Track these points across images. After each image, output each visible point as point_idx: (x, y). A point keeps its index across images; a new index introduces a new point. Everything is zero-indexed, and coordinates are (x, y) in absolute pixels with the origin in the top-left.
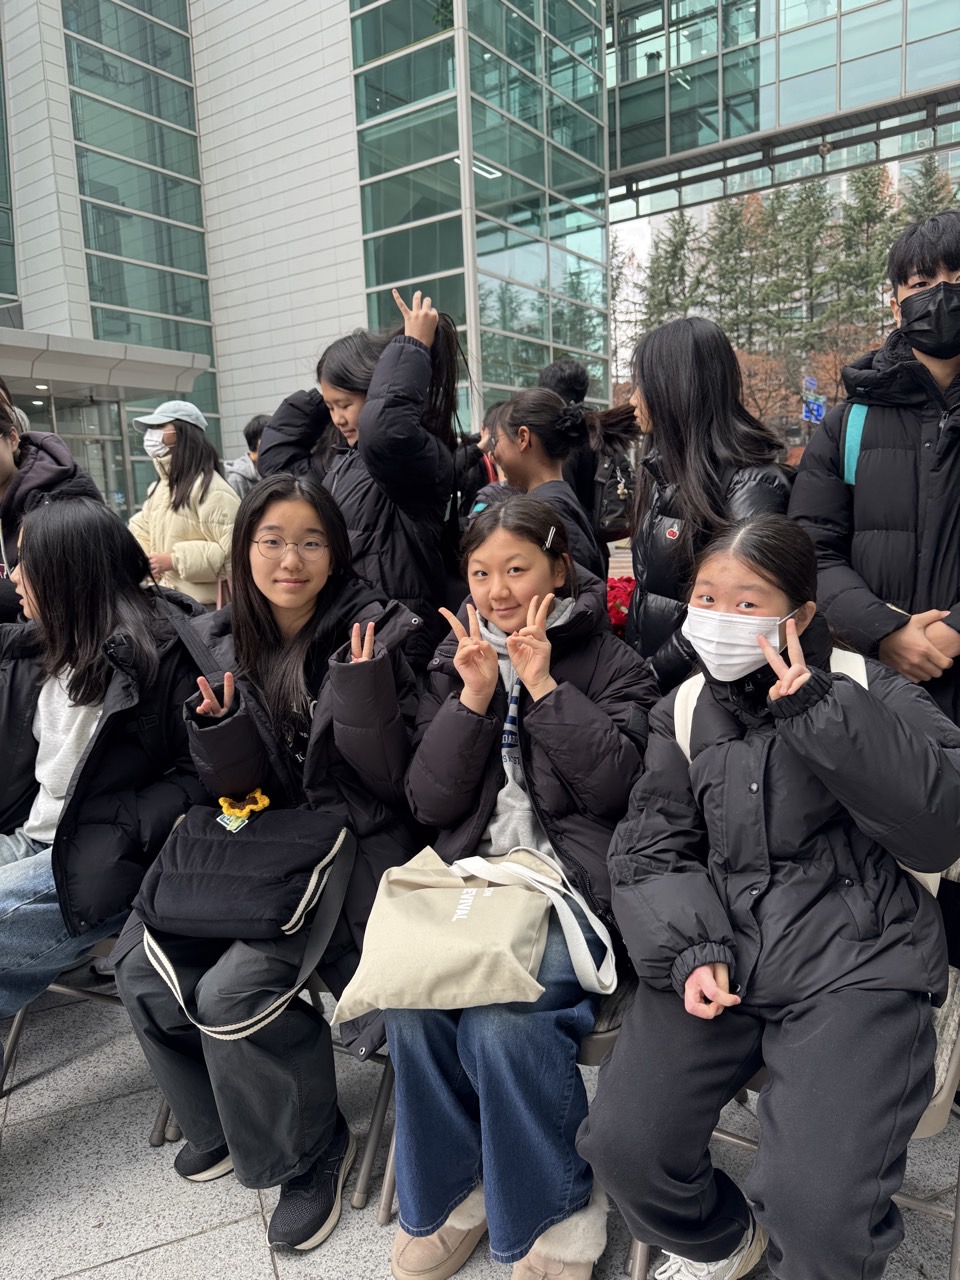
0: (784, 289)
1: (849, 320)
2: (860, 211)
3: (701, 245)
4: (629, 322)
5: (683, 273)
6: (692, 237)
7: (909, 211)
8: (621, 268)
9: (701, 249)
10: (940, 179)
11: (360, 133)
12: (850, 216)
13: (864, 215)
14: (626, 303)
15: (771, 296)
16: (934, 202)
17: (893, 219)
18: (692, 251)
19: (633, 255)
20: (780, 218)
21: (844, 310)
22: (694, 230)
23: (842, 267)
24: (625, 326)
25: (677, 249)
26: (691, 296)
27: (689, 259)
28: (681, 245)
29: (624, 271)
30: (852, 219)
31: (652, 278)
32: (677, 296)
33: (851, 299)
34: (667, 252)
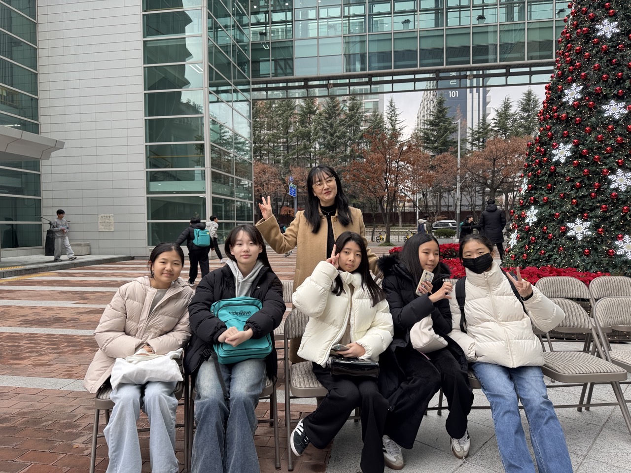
0: (275, 137)
1: (304, 154)
2: (307, 109)
7: (326, 113)
10: (336, 101)
11: (144, 42)
12: (303, 110)
13: (308, 111)
15: (272, 140)
16: (335, 110)
17: (320, 114)
20: (274, 106)
21: (302, 150)
23: (301, 131)
30: (304, 112)
33: (305, 145)
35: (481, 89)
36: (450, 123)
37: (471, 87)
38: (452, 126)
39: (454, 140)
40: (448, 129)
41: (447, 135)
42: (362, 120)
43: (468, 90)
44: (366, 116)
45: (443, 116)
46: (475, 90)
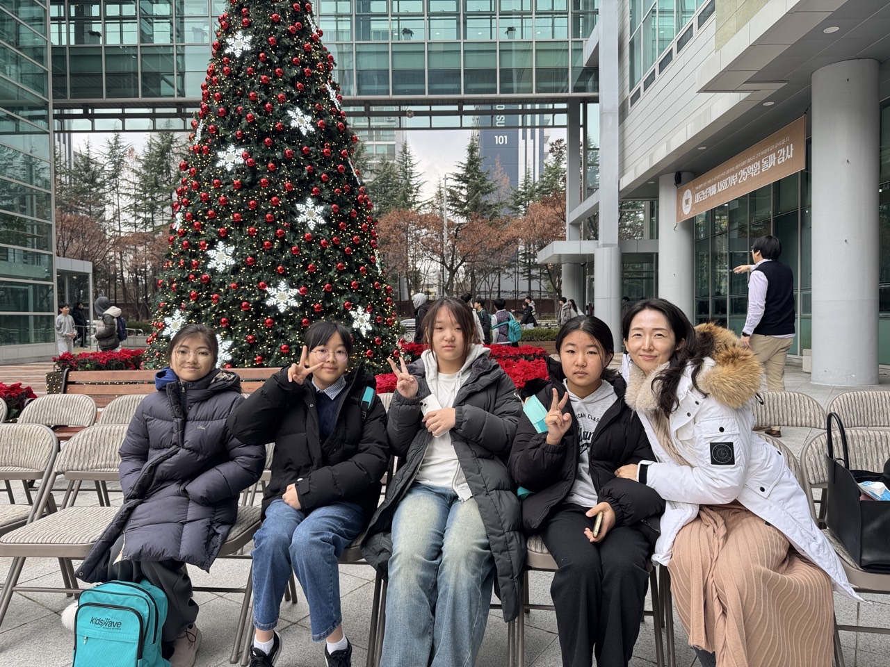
3: (182, 151)
4: (128, 195)
5: (168, 169)
6: (175, 145)
8: (123, 156)
9: (181, 154)
14: (126, 182)
18: (176, 154)
19: (133, 150)
22: (176, 141)
24: (124, 197)
25: (164, 151)
26: (174, 184)
27: (173, 159)
28: (168, 149)
29: (126, 159)
31: (145, 167)
32: (165, 182)
34: (157, 152)
35: (537, 130)
36: (484, 181)
37: (524, 127)
38: (487, 183)
39: (489, 204)
40: (480, 188)
41: (478, 196)
42: (366, 170)
43: (520, 131)
44: (371, 165)
45: (476, 169)
46: (529, 130)
